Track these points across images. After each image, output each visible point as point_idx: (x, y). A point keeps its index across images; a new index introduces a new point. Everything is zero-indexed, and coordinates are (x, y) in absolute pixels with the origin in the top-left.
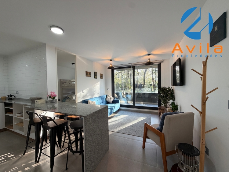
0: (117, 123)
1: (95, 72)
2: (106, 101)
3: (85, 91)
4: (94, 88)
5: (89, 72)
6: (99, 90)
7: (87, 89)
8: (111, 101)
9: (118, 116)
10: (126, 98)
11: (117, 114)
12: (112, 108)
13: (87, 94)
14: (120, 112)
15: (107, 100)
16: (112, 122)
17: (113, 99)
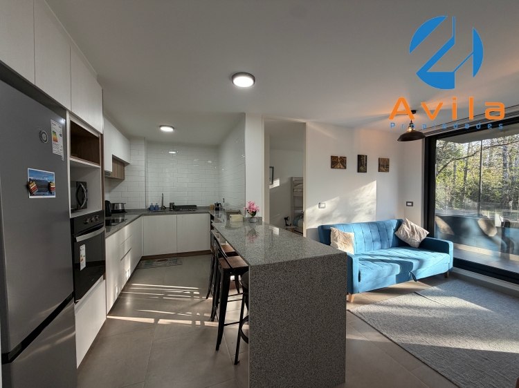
0: (417, 315)
1: (360, 157)
2: (396, 237)
3: (328, 205)
4: (358, 196)
5: (341, 157)
6: (375, 205)
7: (333, 200)
8: (417, 239)
9: (433, 294)
10: (499, 240)
11: (435, 288)
12: (411, 264)
13: (333, 211)
14: (451, 284)
15: (401, 234)
16: (399, 306)
17: (424, 237)
